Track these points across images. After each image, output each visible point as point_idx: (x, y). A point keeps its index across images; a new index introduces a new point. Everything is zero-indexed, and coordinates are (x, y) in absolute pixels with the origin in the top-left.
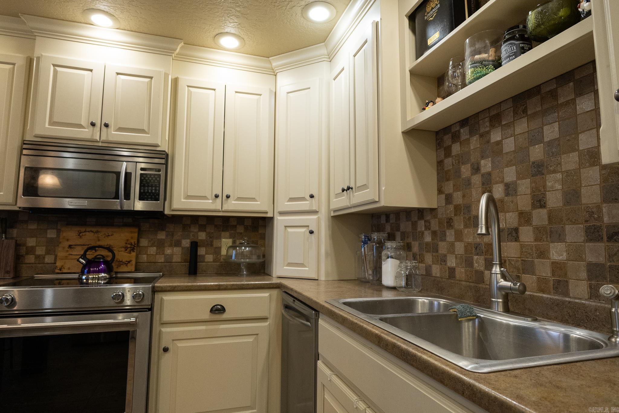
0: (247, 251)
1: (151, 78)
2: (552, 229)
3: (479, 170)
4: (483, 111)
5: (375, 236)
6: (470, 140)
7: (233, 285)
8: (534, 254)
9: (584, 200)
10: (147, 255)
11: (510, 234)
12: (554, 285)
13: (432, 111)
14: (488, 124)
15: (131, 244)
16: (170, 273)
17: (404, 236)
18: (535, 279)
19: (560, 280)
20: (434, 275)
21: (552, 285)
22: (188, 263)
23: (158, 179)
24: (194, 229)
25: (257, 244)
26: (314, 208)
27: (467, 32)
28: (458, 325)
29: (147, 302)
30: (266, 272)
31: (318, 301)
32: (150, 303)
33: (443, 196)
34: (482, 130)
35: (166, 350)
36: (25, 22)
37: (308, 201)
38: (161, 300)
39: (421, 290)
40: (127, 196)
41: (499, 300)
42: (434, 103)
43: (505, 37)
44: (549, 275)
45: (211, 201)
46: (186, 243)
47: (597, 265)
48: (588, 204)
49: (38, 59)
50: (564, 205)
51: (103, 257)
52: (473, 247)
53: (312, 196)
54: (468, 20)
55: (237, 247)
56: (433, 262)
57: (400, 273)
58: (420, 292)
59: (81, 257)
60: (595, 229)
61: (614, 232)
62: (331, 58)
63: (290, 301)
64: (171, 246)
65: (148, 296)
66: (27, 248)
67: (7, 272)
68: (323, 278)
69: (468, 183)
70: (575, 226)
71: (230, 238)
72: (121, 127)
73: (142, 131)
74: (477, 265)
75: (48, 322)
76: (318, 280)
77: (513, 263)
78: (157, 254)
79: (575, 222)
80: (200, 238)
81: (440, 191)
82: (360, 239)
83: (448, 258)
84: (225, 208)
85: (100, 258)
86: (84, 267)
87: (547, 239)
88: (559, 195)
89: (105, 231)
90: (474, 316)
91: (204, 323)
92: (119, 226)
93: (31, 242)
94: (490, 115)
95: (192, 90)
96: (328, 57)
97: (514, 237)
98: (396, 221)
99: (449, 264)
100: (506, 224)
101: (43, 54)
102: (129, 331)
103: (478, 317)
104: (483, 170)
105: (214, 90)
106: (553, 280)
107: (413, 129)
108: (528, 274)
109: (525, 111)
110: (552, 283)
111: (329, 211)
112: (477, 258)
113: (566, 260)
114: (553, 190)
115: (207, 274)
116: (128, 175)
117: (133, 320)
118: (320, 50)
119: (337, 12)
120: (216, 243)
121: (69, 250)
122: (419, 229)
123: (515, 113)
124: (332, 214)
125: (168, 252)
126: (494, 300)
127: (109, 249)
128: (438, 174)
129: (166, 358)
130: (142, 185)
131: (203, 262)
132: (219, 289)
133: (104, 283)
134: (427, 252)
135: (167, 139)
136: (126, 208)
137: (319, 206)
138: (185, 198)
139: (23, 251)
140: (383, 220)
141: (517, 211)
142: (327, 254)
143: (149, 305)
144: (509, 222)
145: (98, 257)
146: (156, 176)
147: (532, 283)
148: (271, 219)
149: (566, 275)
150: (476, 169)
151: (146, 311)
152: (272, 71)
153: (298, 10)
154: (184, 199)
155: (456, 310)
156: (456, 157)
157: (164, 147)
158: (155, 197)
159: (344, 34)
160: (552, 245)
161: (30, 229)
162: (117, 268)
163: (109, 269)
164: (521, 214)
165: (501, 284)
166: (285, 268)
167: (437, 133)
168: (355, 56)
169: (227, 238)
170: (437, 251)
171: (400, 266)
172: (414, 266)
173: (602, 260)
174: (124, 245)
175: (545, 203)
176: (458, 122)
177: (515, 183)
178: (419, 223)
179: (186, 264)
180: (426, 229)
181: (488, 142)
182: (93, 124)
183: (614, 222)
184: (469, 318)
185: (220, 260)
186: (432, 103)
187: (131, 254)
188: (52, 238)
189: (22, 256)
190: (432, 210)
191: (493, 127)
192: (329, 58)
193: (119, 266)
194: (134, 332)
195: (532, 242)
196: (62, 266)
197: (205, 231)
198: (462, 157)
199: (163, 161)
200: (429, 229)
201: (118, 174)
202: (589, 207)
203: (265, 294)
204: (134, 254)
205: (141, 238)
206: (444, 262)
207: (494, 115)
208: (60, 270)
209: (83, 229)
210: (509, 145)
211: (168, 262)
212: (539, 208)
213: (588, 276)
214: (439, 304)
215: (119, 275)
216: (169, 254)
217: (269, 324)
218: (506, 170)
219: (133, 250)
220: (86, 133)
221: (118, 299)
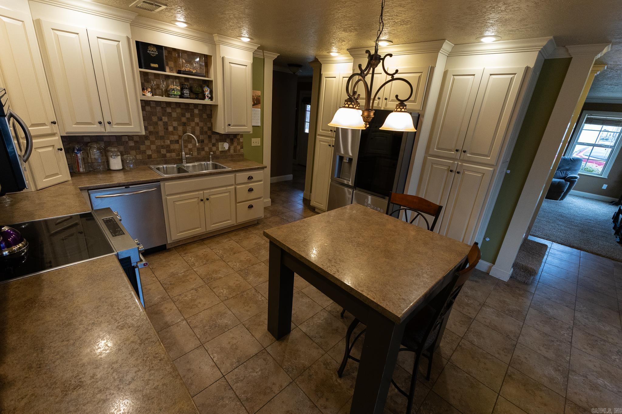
6: (156, 107)
26: (55, 131)
34: (162, 106)
37: (48, 126)
53: (55, 123)
69: (156, 124)
83: (147, 151)
112: (163, 150)
134: (131, 150)
150: (160, 119)
170: (139, 149)
177: (177, 127)
200: (133, 140)
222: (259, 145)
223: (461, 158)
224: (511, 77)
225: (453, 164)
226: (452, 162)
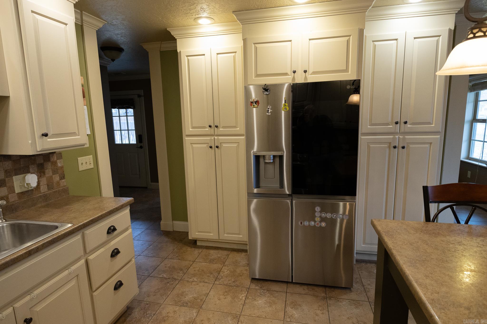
222: (92, 166)
223: (402, 130)
224: (436, 39)
225: (394, 139)
226: (392, 137)
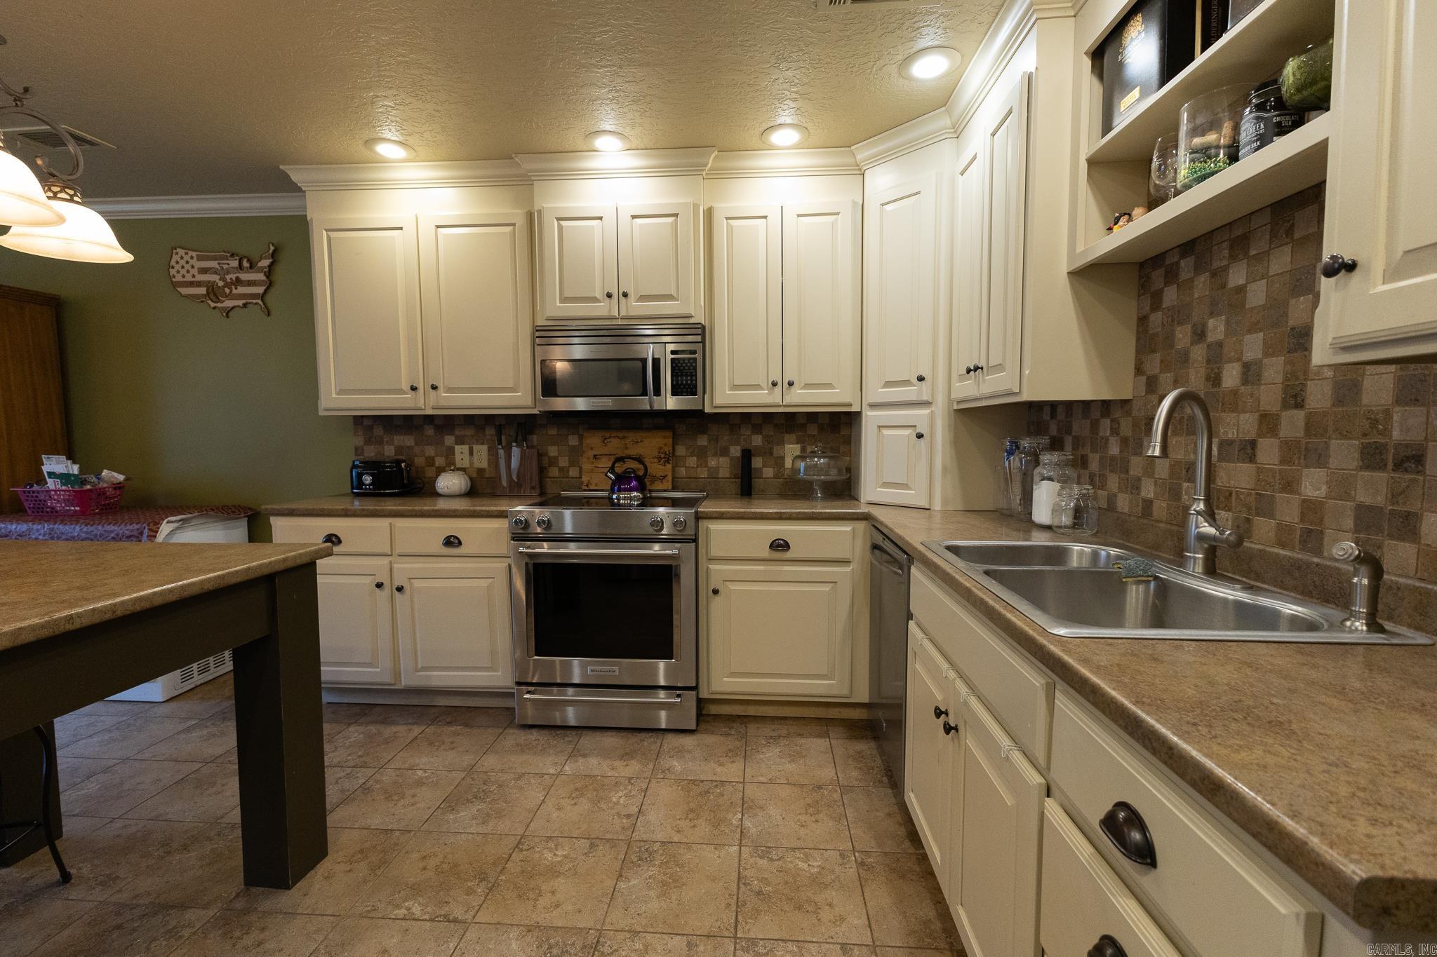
0: (821, 464)
1: (676, 215)
2: (1310, 446)
3: (1205, 336)
4: (1221, 227)
5: (1025, 443)
6: (1193, 281)
7: (799, 513)
8: (1277, 485)
9: (1366, 399)
10: (686, 467)
11: (1242, 449)
12: (1301, 536)
13: (1126, 232)
14: (1226, 253)
15: (666, 454)
16: (716, 493)
17: (1077, 442)
18: (1273, 525)
19: (1311, 530)
20: (1119, 509)
21: (1298, 537)
22: (740, 480)
23: (694, 364)
24: (746, 431)
25: (838, 452)
26: (925, 398)
27: (1187, 91)
28: (1121, 588)
29: (690, 532)
30: (852, 494)
31: (911, 541)
32: (693, 533)
33: (1143, 379)
34: (1216, 264)
35: (716, 592)
36: (519, 164)
37: (915, 386)
38: (707, 530)
39: (1097, 532)
40: (657, 392)
41: (1197, 555)
42: (1130, 219)
43: (1251, 100)
44: (1297, 520)
45: (766, 392)
46: (736, 451)
47: (1370, 508)
48: (1371, 406)
49: (540, 212)
50: (1334, 405)
51: (634, 471)
52: (1183, 468)
53: (921, 379)
54: (1200, 59)
55: (806, 457)
56: (1119, 488)
57: (1058, 504)
58: (1095, 535)
59: (609, 471)
60: (1377, 448)
61: (1405, 456)
62: (958, 131)
63: (879, 539)
64: (715, 455)
65: (691, 523)
66: (549, 457)
67: (533, 488)
68: (937, 506)
69: (1184, 358)
70: (1346, 442)
71: (797, 443)
72: (644, 294)
73: (669, 297)
74: (1186, 497)
75: (572, 548)
76: (929, 509)
77: (1242, 497)
78: (697, 467)
79: (1346, 435)
80: (754, 444)
81: (1139, 370)
82: (1003, 446)
83: (1143, 483)
84: (788, 400)
85: (630, 473)
86: (614, 484)
87: (1299, 461)
88: (1328, 389)
89: (632, 436)
90: (1149, 576)
91: (763, 562)
92: (648, 429)
93: (553, 451)
94: (1232, 237)
95: (732, 224)
96: (953, 130)
97: (1248, 454)
98: (1066, 417)
99: (1143, 494)
100: (1237, 432)
101: (545, 206)
102: (671, 566)
103: (1156, 578)
104: (1211, 338)
105: (765, 217)
106: (1301, 528)
107: (1091, 264)
108: (1264, 517)
109: (1289, 232)
110: (1298, 532)
111: (950, 401)
112: (1188, 487)
113: (1324, 498)
114: (1319, 379)
115: (764, 496)
116: (656, 362)
117: (676, 552)
118: (941, 121)
119: (963, 56)
120: (777, 451)
121: (594, 461)
122: (1101, 434)
123: (1274, 235)
124: (955, 407)
125: (713, 463)
126: (1188, 554)
127: (639, 460)
128: (1138, 340)
129: (717, 604)
130: (674, 374)
131: (759, 478)
132: (780, 517)
133: (638, 505)
134: (1111, 471)
135: (703, 304)
136: (656, 407)
137: (933, 393)
138: (731, 389)
139: (545, 462)
140: (1046, 415)
141: (1258, 411)
142: (945, 470)
143: (693, 535)
144: (1243, 429)
145: (628, 470)
146: (691, 361)
147: (1269, 531)
148: (858, 414)
149: (1322, 521)
150: (1200, 334)
151: (690, 542)
152: (857, 168)
153: (893, 69)
154: (729, 391)
155: (1121, 566)
156: (1169, 310)
157: (699, 318)
158: (692, 391)
159: (976, 94)
160: (1306, 471)
161: (550, 435)
162: (651, 484)
163: (641, 488)
164: (1264, 417)
165: (1202, 530)
166: (878, 489)
167: (1142, 265)
168: (993, 135)
169: (793, 444)
170: (1127, 472)
171: (1059, 495)
172: (1084, 495)
173: (1380, 500)
174: (656, 454)
175: (1303, 401)
176: (1178, 246)
177: (1259, 363)
178: (1102, 423)
179: (737, 480)
180: (1112, 434)
181: (1223, 286)
182: (609, 296)
183: (1408, 438)
184: (1140, 578)
185: (783, 475)
186: (1126, 217)
187: (666, 467)
188: (574, 446)
189: (545, 468)
190: (1125, 403)
191: (1235, 259)
192: (955, 132)
193: (652, 482)
194: (677, 567)
195: (1276, 465)
196: (589, 481)
197: (761, 433)
198: (1179, 312)
199: (699, 338)
200: (1118, 434)
201: (644, 361)
202: (1372, 410)
203: (846, 528)
204: (669, 466)
205: (677, 444)
206: (1137, 488)
207: (1238, 237)
208: (587, 486)
209: (607, 435)
210: (1257, 295)
211: (713, 478)
212: (1293, 408)
213: (1356, 525)
214: (1109, 555)
215: (654, 494)
216: (714, 466)
217: (853, 569)
218: (1247, 338)
219: (668, 461)
220: (601, 309)
221: (657, 527)
